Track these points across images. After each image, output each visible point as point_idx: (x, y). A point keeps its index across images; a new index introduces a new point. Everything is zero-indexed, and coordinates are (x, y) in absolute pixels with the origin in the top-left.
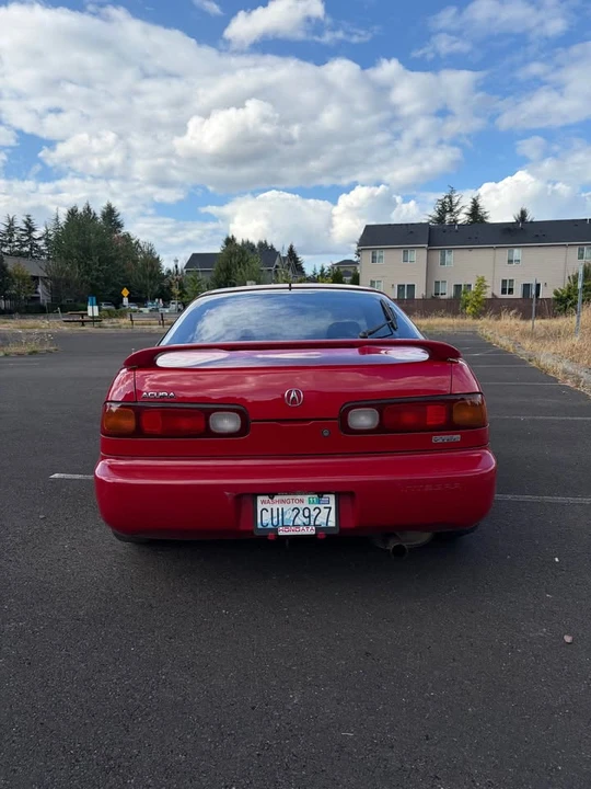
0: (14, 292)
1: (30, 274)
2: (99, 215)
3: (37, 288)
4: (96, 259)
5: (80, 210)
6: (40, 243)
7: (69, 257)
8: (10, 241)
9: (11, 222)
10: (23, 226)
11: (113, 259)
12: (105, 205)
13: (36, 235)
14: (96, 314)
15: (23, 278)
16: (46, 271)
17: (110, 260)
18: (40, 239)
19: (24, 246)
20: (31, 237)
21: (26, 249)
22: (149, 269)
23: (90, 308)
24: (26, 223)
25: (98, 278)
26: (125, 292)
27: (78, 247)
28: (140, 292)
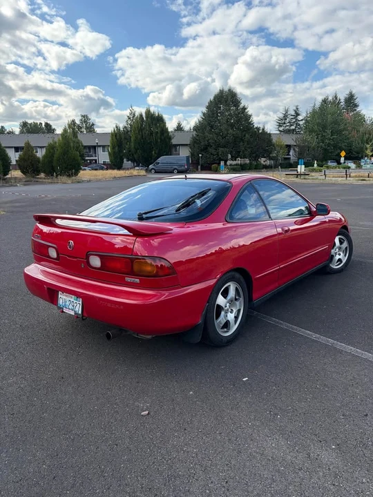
0: (274, 155)
1: (285, 144)
2: (342, 100)
3: (289, 152)
4: (329, 132)
5: (330, 98)
6: (301, 123)
7: (311, 131)
8: (284, 123)
9: (287, 111)
10: (293, 113)
11: (341, 131)
12: (348, 92)
13: (300, 118)
14: (303, 170)
15: (281, 147)
16: (296, 142)
17: (340, 132)
18: (302, 120)
19: (291, 125)
20: (296, 120)
21: (293, 127)
22: (367, 136)
23: (299, 166)
24: (295, 111)
25: (329, 145)
26: (343, 154)
27: (318, 124)
28: (358, 153)
